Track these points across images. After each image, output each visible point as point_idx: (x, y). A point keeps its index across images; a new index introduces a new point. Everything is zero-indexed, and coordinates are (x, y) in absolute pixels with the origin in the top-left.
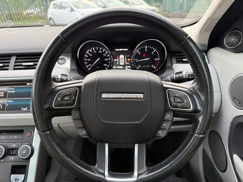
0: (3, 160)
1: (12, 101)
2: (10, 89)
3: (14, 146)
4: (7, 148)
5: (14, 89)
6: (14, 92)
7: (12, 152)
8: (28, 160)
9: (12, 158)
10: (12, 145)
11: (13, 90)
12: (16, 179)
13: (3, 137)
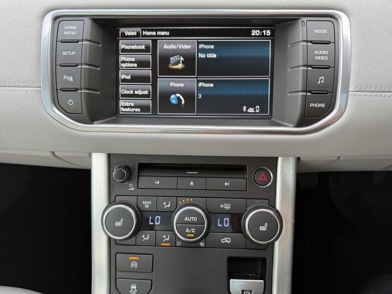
1: (212, 85)
2: (201, 46)
3: (227, 208)
4: (209, 213)
5: (212, 47)
6: (215, 56)
8: (268, 245)
9: (226, 239)
10: (222, 206)
11: (210, 51)
12: (242, 292)
13: (192, 183)
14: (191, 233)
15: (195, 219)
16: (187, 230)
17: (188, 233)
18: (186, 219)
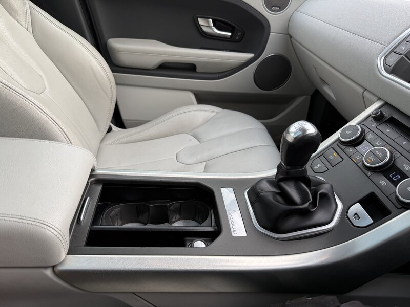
0: (369, 174)
3: (406, 168)
4: (393, 163)
7: (393, 176)
8: (403, 207)
9: (383, 182)
10: (405, 165)
12: (356, 214)
13: (405, 143)
14: (370, 160)
15: (381, 155)
16: (370, 157)
17: (369, 159)
18: (377, 152)
